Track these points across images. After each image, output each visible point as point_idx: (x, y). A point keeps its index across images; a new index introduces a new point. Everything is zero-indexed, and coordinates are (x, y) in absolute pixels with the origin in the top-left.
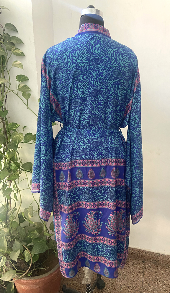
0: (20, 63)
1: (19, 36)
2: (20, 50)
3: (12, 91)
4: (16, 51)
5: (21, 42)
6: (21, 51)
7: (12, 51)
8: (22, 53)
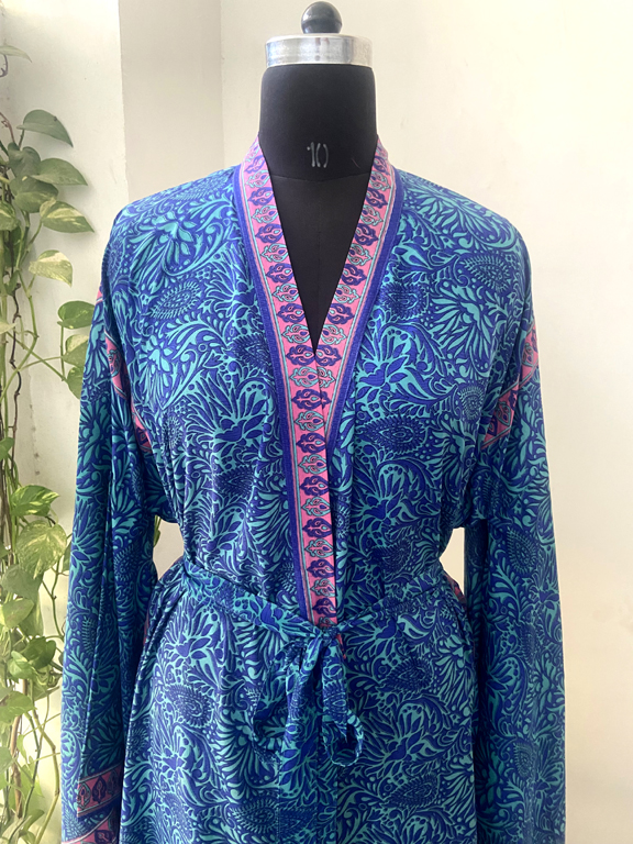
0: (65, 258)
1: (75, 156)
2: (74, 211)
3: (43, 361)
4: (60, 213)
5: (78, 180)
6: (78, 214)
7: (42, 213)
8: (82, 220)
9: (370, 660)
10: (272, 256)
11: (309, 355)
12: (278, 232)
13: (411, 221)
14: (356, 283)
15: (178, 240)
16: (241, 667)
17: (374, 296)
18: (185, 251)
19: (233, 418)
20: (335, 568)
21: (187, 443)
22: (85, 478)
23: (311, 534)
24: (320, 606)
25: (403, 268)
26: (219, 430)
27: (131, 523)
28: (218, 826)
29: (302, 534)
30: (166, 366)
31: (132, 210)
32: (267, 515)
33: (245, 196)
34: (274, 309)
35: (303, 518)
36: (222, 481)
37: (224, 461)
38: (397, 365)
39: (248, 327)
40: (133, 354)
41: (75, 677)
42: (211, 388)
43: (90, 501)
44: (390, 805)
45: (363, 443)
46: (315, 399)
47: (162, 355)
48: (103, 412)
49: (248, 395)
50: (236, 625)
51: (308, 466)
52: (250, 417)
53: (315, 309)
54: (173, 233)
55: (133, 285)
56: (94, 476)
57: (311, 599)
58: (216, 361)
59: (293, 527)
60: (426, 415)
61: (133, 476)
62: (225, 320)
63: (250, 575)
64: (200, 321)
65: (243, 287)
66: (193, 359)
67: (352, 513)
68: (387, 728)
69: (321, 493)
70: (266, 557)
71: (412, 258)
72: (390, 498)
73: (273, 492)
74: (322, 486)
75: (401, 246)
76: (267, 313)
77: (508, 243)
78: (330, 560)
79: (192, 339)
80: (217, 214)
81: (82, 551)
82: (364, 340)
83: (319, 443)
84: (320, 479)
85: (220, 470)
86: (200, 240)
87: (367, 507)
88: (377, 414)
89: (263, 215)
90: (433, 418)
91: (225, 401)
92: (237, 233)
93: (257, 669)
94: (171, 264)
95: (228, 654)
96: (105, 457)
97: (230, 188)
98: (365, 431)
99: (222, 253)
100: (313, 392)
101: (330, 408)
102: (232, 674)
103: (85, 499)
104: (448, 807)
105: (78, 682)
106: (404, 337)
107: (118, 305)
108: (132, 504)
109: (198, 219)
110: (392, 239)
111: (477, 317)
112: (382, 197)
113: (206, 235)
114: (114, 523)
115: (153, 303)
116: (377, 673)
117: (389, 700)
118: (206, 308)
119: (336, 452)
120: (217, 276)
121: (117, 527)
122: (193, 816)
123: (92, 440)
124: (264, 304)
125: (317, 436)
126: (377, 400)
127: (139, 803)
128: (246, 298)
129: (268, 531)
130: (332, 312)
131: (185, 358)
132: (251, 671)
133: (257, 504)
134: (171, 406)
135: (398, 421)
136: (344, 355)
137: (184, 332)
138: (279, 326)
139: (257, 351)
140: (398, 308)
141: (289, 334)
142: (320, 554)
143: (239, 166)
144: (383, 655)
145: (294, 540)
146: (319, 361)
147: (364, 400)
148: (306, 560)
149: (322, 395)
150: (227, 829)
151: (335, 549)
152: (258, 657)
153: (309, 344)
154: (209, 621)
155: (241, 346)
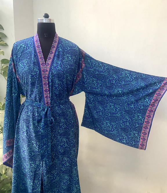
2: (4, 42)
4: (1, 42)
5: (5, 36)
8: (6, 44)
9: (56, 112)
10: (39, 50)
11: (45, 64)
12: (40, 46)
13: (61, 45)
14: (52, 54)
15: (24, 47)
16: (35, 114)
17: (55, 56)
18: (25, 49)
19: (33, 74)
20: (49, 97)
21: (26, 78)
22: (8, 87)
23: (46, 92)
24: (47, 103)
25: (59, 52)
26: (31, 76)
27: (16, 94)
28: (31, 141)
29: (44, 92)
30: (22, 66)
31: (17, 43)
32: (38, 88)
33: (35, 41)
34: (39, 57)
35: (44, 89)
36: (31, 84)
37: (31, 80)
38: (58, 66)
39: (35, 60)
40: (17, 65)
41: (6, 122)
42: (29, 69)
43: (9, 91)
44: (60, 136)
45: (53, 77)
46: (46, 71)
47: (22, 65)
48: (11, 76)
49: (35, 70)
50: (34, 108)
51: (45, 81)
52: (35, 73)
53: (46, 58)
54: (23, 46)
55: (17, 54)
56: (10, 87)
57: (46, 102)
58: (30, 65)
59: (43, 91)
60: (62, 73)
61: (17, 87)
62: (32, 59)
63: (36, 99)
64: (28, 59)
65: (34, 54)
66: (26, 65)
67: (52, 88)
68: (58, 123)
69: (47, 85)
70: (38, 95)
71: (61, 50)
72: (58, 86)
73: (39, 85)
74: (47, 84)
75: (59, 48)
76: (38, 58)
77: (76, 48)
78: (49, 95)
79: (26, 62)
80: (30, 43)
81: (7, 99)
82: (53, 62)
83: (46, 77)
84: (47, 83)
85: (31, 82)
86: (28, 47)
87: (54, 87)
88: (55, 73)
89: (37, 44)
90: (63, 73)
91: (31, 71)
92: (34, 46)
93: (37, 114)
94: (23, 51)
95: (33, 112)
96: (12, 84)
97: (33, 40)
98: (53, 75)
99: (31, 49)
100: (45, 70)
101: (48, 72)
102: (33, 115)
103: (8, 90)
104: (70, 137)
105: (6, 123)
106: (59, 62)
107: (14, 57)
108: (16, 91)
109: (27, 44)
110: (58, 47)
111: (71, 59)
112: (56, 41)
113: (29, 47)
114: (13, 94)
115: (20, 57)
116: (57, 114)
117: (59, 118)
118: (28, 57)
119: (49, 79)
120: (31, 53)
121: (14, 95)
122: (27, 140)
123: (9, 80)
124: (38, 57)
125: (46, 76)
126: (55, 71)
127: (18, 142)
128: (35, 56)
129: (38, 91)
130: (48, 58)
131: (25, 65)
132: (36, 114)
133: (37, 86)
134: (23, 72)
135: (58, 74)
136: (50, 64)
137: (25, 61)
138: (40, 60)
139: (37, 63)
140: (58, 57)
141: (41, 61)
142: (47, 95)
143: (34, 36)
144: (58, 111)
145: (43, 93)
146: (46, 65)
147: (53, 71)
148: (45, 96)
149: (47, 70)
150: (33, 142)
151: (49, 94)
152: (38, 112)
153: (45, 63)
154: (30, 107)
155: (34, 63)
